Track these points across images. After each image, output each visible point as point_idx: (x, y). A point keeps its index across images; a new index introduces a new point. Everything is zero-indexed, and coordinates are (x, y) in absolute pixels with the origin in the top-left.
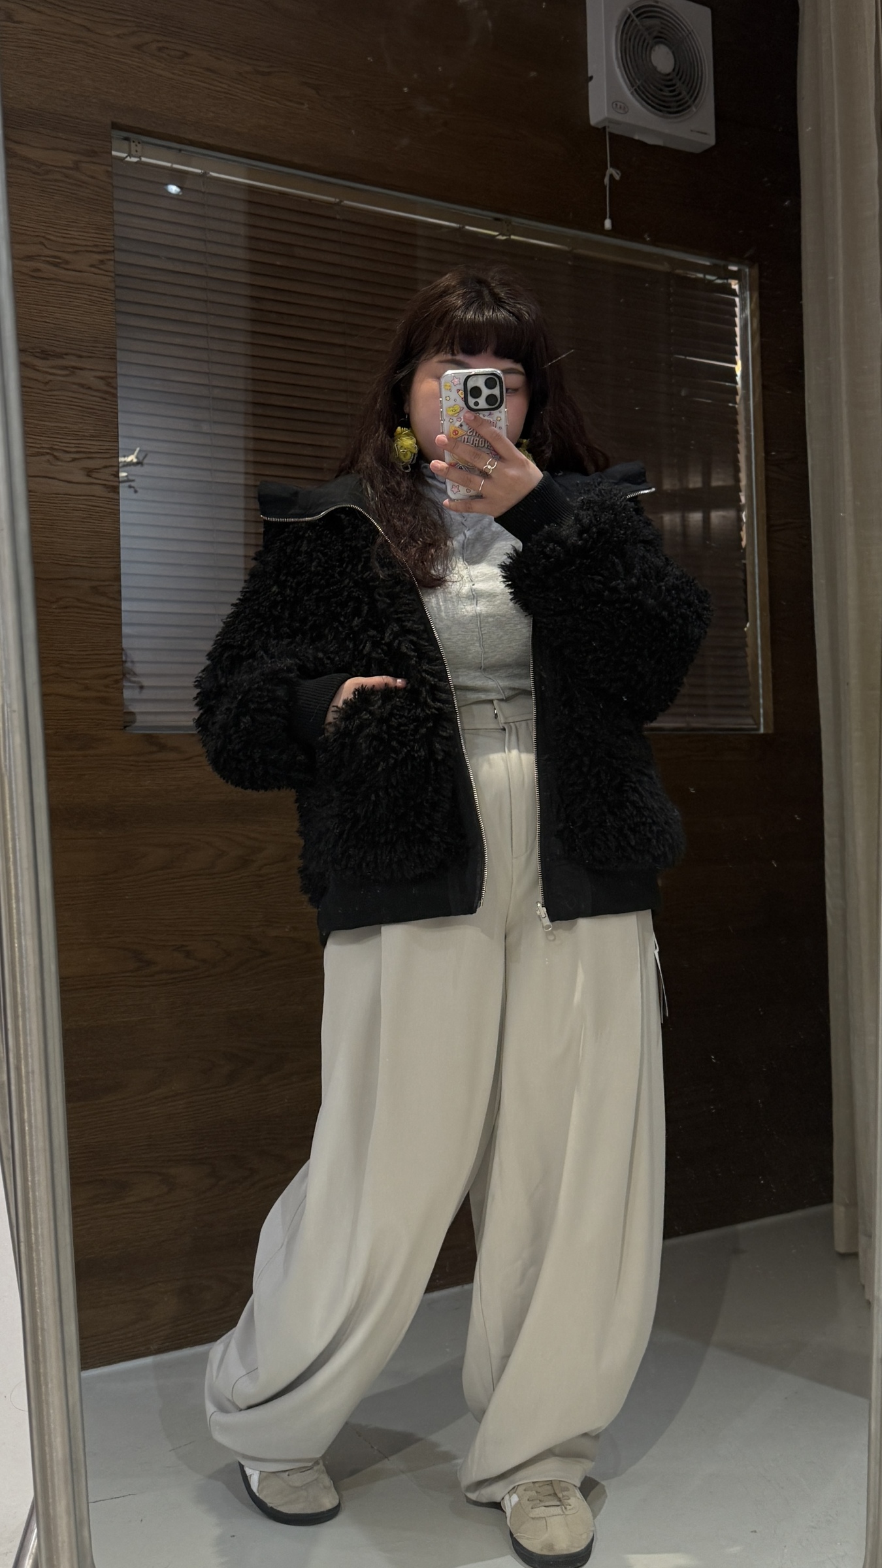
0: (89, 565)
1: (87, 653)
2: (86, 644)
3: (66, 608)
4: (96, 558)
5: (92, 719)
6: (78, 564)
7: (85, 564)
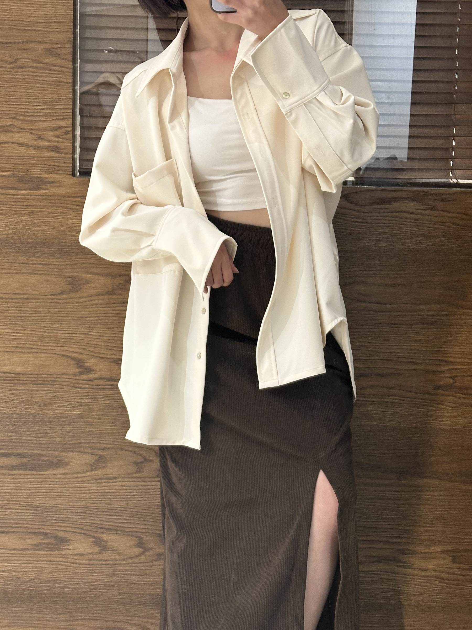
0: (43, 29)
1: (41, 107)
2: (40, 100)
3: (22, 68)
4: (51, 23)
5: (45, 165)
6: (34, 28)
7: (39, 29)
